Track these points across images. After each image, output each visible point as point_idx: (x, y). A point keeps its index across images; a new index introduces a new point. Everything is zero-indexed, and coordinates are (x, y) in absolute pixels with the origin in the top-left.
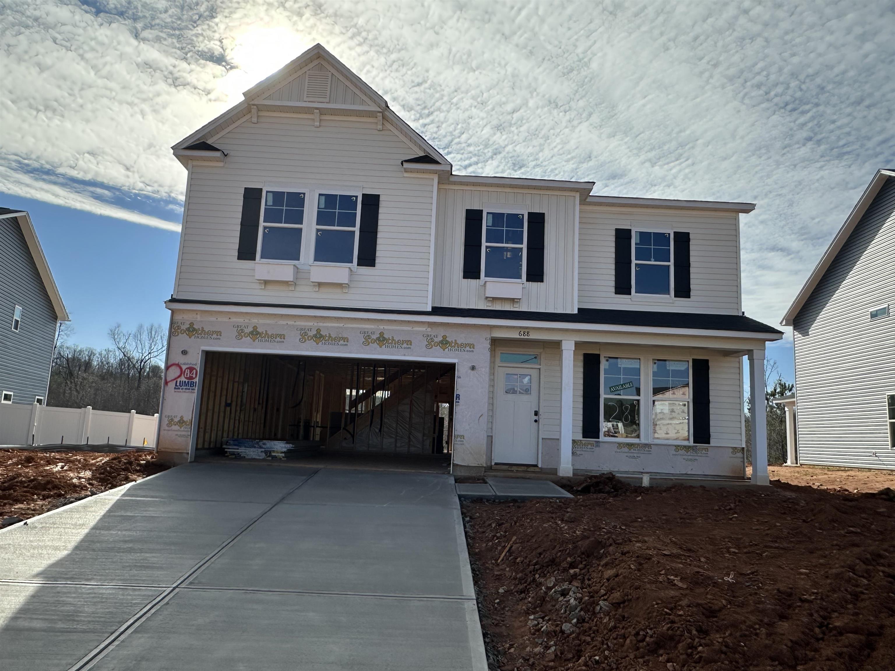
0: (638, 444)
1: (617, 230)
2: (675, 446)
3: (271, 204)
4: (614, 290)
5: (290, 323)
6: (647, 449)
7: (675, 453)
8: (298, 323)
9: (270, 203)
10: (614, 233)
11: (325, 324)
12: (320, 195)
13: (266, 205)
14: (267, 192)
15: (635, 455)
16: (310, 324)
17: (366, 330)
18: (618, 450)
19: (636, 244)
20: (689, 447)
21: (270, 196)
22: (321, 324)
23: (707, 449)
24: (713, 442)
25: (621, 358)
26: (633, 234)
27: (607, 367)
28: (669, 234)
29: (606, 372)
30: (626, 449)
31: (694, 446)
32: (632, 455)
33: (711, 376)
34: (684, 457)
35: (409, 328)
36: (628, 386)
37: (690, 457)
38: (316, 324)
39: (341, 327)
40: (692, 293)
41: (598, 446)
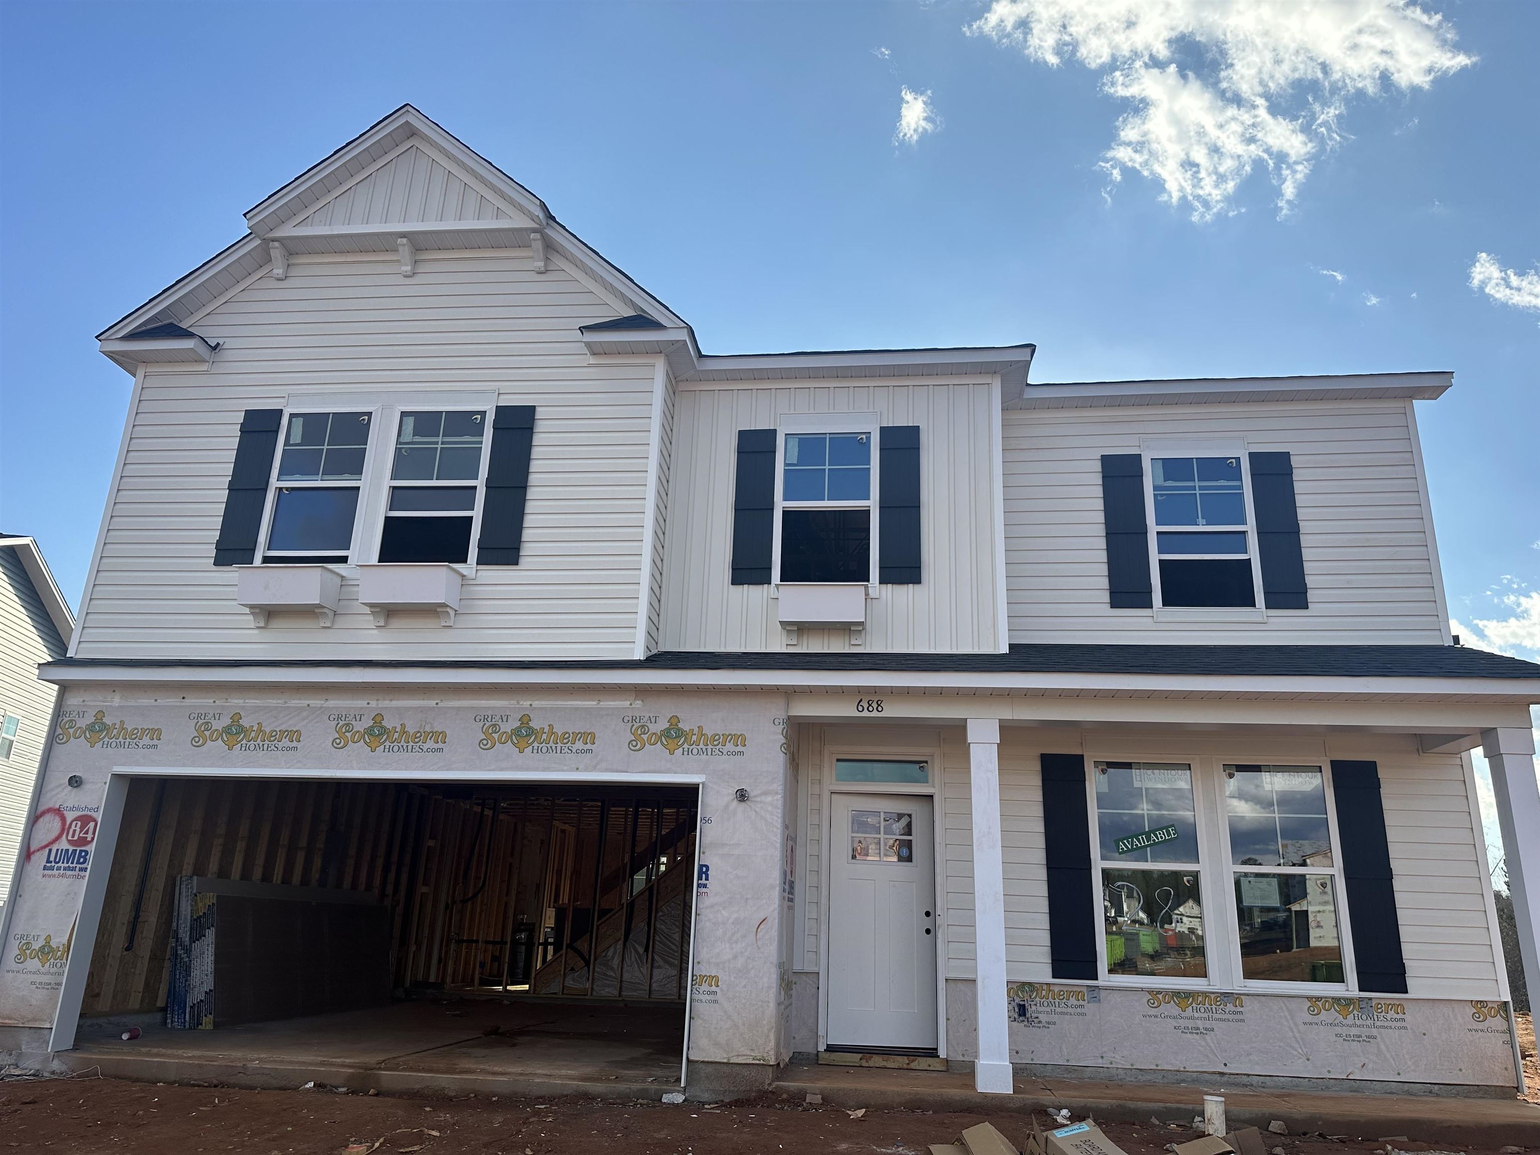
0: (1205, 994)
1: (1105, 459)
2: (1309, 998)
3: (299, 441)
4: (1106, 597)
5: (316, 702)
6: (1230, 1007)
7: (1310, 1018)
8: (332, 703)
9: (297, 437)
10: (1098, 466)
11: (396, 703)
12: (404, 414)
13: (287, 442)
14: (292, 416)
15: (1200, 1024)
16: (359, 703)
17: (490, 713)
18: (1153, 1012)
19: (1155, 488)
20: (1349, 1001)
21: (298, 424)
22: (386, 703)
23: (1399, 1007)
24: (1416, 986)
25: (1139, 766)
26: (1147, 466)
27: (1105, 789)
28: (1238, 459)
29: (1101, 801)
30: (1172, 1009)
31: (1361, 999)
32: (1190, 1024)
33: (1386, 804)
34: (1338, 1030)
35: (591, 704)
36: (1162, 836)
37: (1354, 1031)
38: (373, 704)
39: (431, 709)
40: (1311, 596)
41: (1096, 999)
